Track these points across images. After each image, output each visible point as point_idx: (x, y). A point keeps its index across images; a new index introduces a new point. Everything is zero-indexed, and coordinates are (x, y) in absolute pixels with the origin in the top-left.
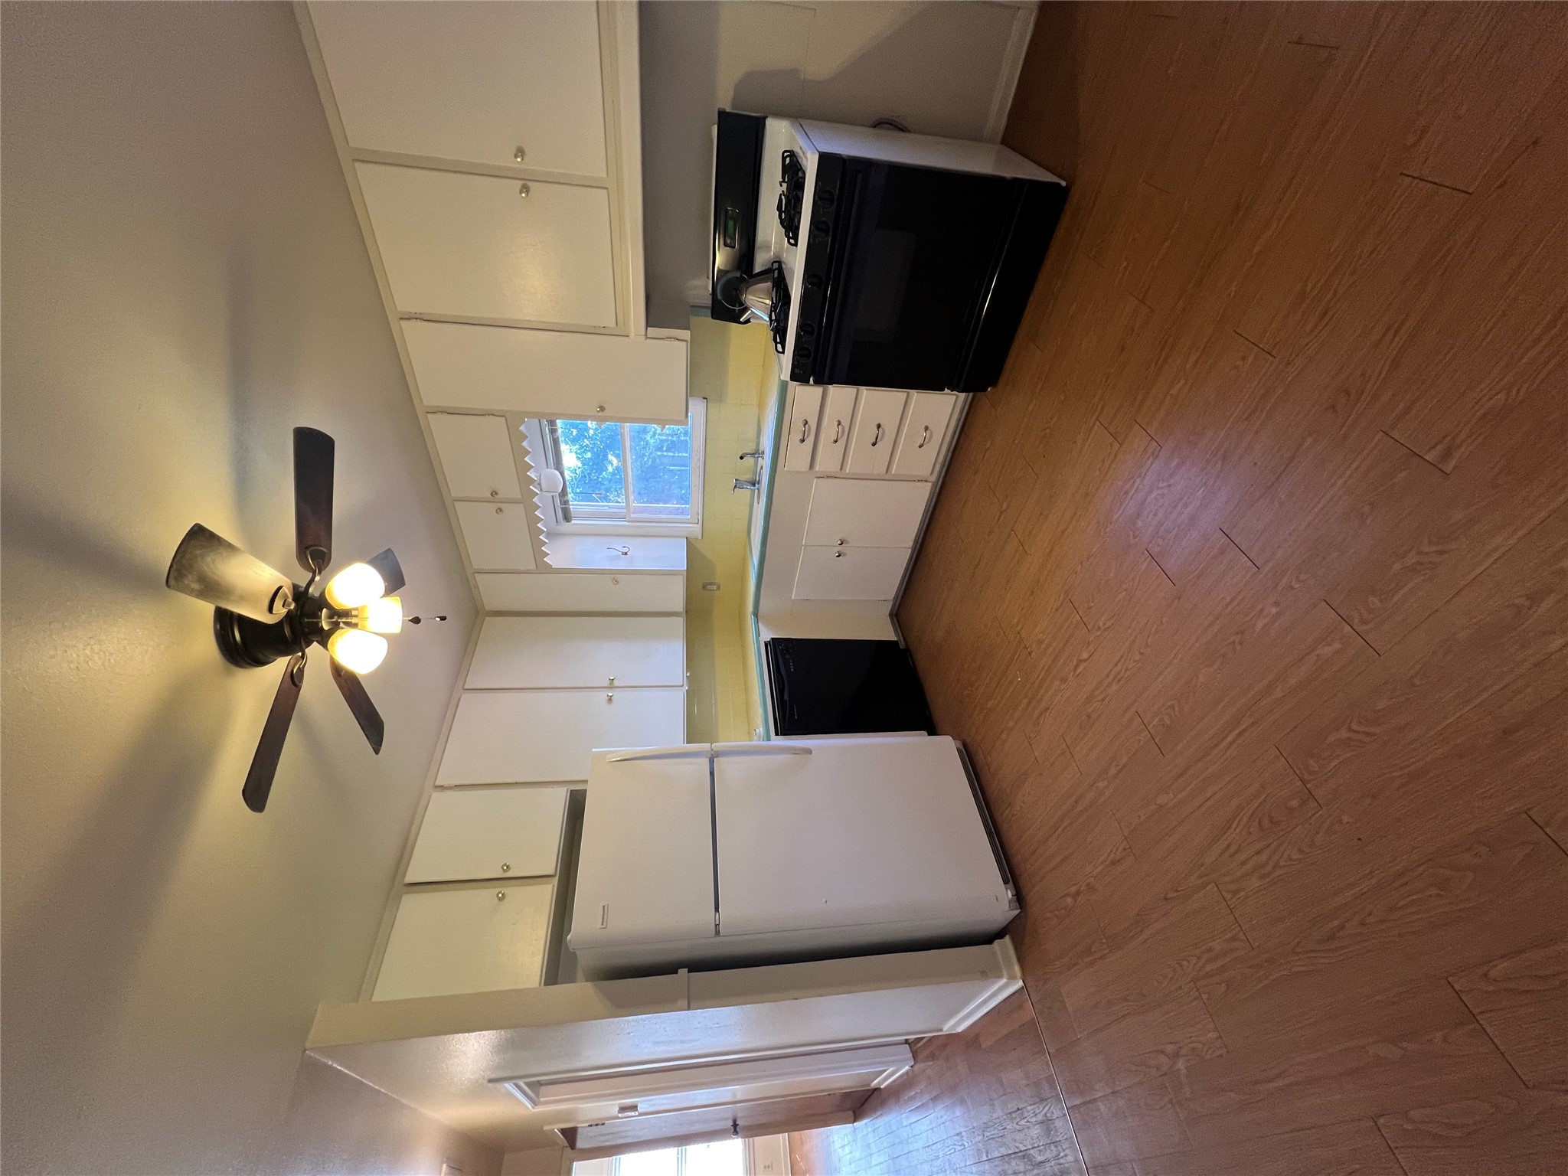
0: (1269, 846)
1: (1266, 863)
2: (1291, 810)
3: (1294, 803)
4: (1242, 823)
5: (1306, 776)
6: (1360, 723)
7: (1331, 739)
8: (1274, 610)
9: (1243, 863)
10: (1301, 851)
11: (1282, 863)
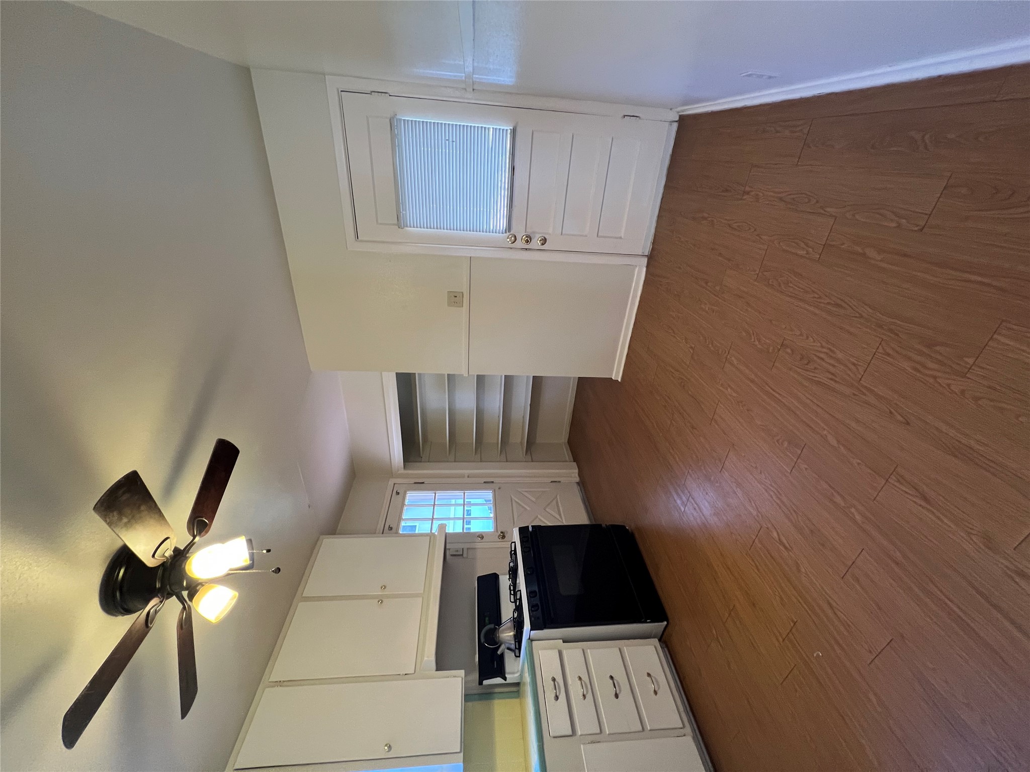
0: (815, 355)
1: (824, 353)
2: (792, 350)
3: (789, 351)
4: (813, 374)
5: (776, 351)
6: (751, 339)
7: (759, 346)
8: (729, 389)
9: (834, 366)
10: (807, 338)
11: (819, 344)
